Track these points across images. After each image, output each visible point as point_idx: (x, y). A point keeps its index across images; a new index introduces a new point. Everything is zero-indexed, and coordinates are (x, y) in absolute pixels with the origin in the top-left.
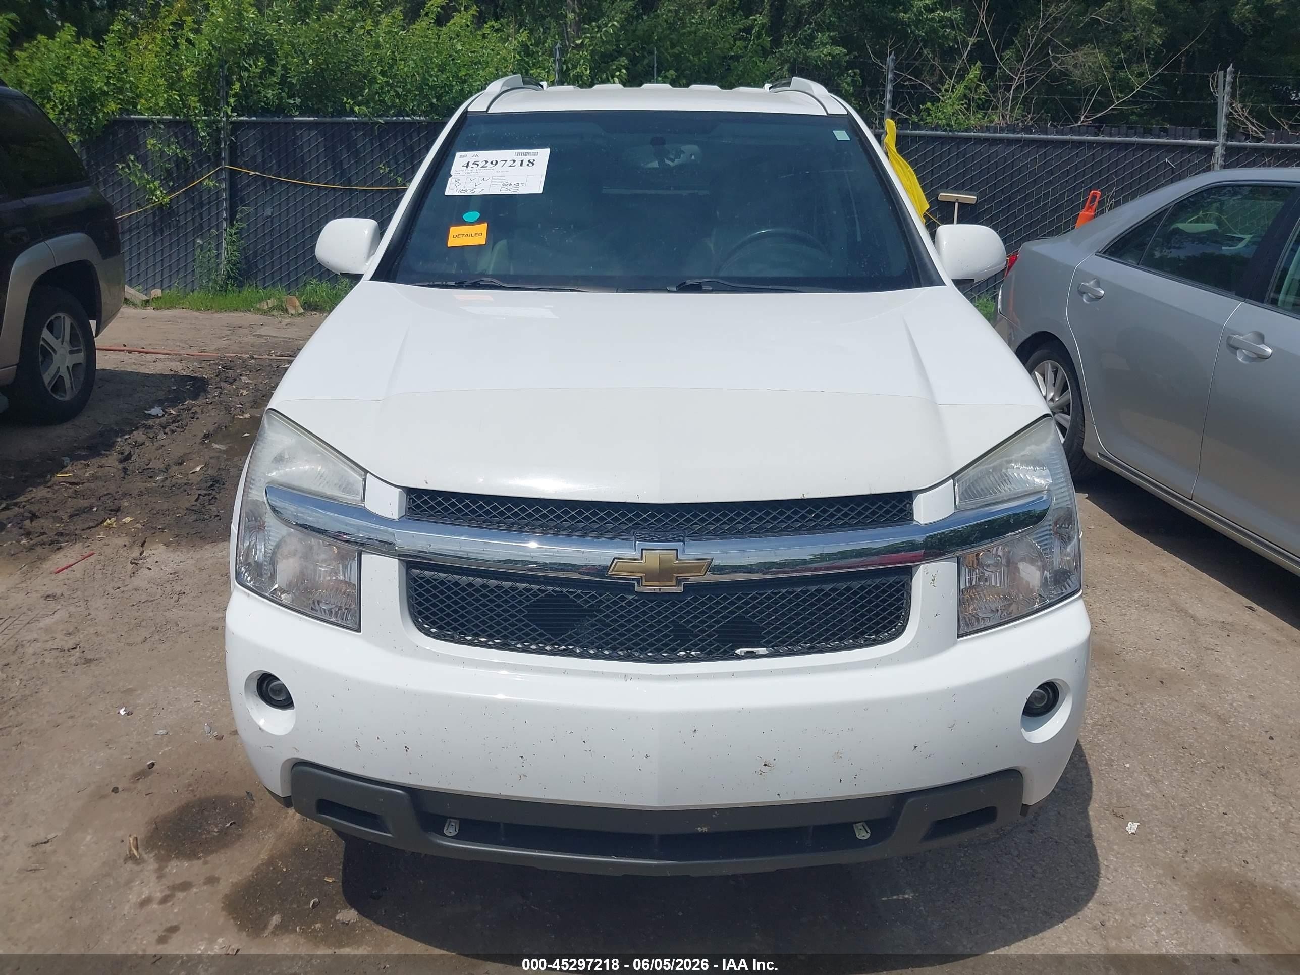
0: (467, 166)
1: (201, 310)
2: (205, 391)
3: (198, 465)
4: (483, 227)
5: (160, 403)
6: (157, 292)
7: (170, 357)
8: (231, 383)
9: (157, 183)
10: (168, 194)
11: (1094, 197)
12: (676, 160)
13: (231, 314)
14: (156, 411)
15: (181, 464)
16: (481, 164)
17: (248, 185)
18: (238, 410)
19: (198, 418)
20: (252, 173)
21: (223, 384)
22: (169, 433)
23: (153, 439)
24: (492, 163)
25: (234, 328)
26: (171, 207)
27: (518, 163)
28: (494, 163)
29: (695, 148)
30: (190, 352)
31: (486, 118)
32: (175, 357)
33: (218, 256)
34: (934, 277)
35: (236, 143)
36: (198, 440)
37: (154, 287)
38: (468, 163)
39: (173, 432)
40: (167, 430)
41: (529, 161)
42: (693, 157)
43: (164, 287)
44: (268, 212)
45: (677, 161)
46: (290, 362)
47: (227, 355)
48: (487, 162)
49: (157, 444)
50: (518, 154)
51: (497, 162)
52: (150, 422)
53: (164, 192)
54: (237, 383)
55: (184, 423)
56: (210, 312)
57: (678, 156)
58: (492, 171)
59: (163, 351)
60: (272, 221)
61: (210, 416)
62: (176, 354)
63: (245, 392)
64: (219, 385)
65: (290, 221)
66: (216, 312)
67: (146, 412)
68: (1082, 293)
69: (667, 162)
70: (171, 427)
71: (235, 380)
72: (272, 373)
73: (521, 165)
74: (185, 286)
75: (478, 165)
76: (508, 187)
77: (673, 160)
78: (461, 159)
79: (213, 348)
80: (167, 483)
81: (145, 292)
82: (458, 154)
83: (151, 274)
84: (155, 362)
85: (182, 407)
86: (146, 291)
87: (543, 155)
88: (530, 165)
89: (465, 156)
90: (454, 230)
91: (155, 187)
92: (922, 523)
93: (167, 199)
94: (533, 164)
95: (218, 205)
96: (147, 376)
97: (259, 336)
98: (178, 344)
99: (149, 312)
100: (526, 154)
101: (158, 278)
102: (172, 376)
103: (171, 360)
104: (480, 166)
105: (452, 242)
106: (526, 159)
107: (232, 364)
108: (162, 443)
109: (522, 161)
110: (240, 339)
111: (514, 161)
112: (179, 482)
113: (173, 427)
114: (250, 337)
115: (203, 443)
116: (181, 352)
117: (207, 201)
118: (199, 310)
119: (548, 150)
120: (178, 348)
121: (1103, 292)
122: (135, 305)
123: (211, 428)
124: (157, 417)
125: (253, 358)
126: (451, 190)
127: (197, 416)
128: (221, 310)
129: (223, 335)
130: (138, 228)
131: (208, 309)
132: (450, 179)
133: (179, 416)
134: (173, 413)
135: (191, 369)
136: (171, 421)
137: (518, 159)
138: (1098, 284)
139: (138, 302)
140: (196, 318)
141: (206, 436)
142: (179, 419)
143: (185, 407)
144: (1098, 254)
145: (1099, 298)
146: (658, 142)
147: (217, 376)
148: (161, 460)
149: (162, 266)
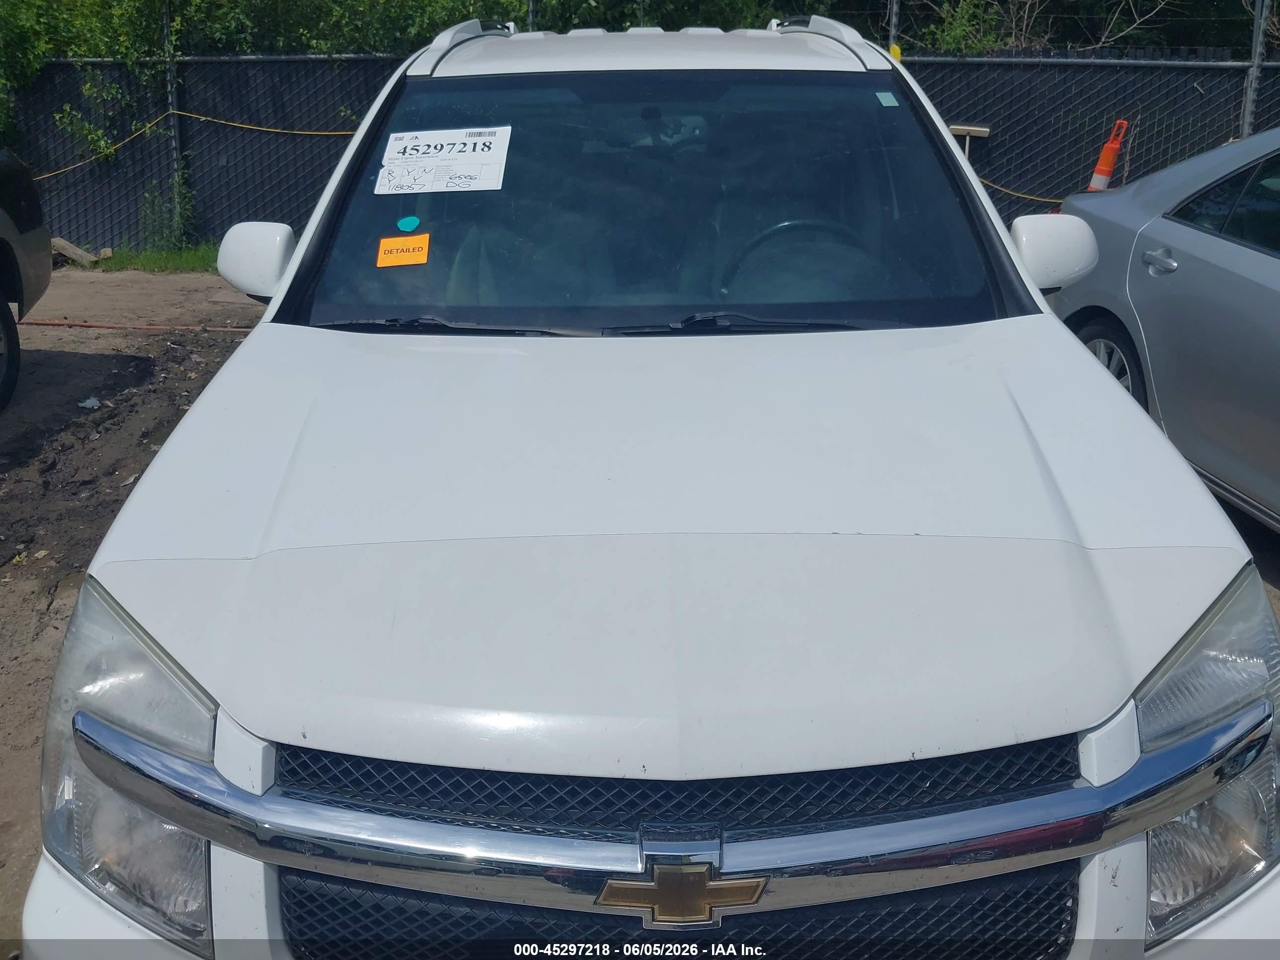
0: (404, 152)
1: (154, 271)
2: (152, 374)
3: (131, 475)
4: (423, 240)
5: (97, 392)
6: (107, 252)
7: (114, 331)
8: (180, 364)
9: (100, 132)
10: (114, 143)
11: (1120, 127)
12: (675, 136)
13: (187, 275)
14: (92, 402)
15: (112, 473)
16: (422, 149)
17: (200, 132)
18: (184, 399)
19: (137, 412)
20: (203, 119)
21: (170, 364)
22: (103, 432)
23: (84, 440)
24: (435, 147)
25: (188, 292)
26: (117, 158)
27: (470, 147)
28: (439, 147)
29: (699, 120)
30: (137, 324)
31: (429, 84)
32: (119, 331)
33: (170, 211)
34: (1025, 300)
35: (184, 85)
36: (135, 441)
37: (104, 245)
38: (405, 148)
39: (107, 430)
40: (101, 428)
41: (484, 144)
42: (697, 132)
43: (115, 245)
44: (223, 162)
45: (676, 138)
46: (246, 335)
47: (177, 327)
48: (429, 146)
49: (88, 447)
50: (471, 135)
51: (442, 146)
52: (82, 420)
53: (109, 141)
54: (187, 363)
55: (120, 418)
56: (164, 273)
57: (677, 131)
58: (435, 160)
59: (107, 325)
60: (227, 171)
61: (151, 408)
62: (121, 328)
63: (193, 375)
64: (165, 367)
65: (248, 170)
66: (171, 273)
67: (81, 405)
68: (1147, 263)
69: (663, 137)
70: (105, 425)
71: (184, 360)
72: (226, 349)
73: (474, 150)
74: (138, 244)
75: (417, 150)
76: (457, 181)
77: (671, 137)
78: (396, 142)
79: (163, 318)
80: (94, 500)
81: (95, 252)
82: (393, 136)
83: (99, 231)
84: (96, 338)
85: (120, 398)
86: (96, 250)
87: (503, 134)
88: (486, 149)
89: (401, 139)
90: (386, 243)
91: (99, 137)
92: (1096, 784)
93: (112, 150)
94: (489, 148)
95: (168, 154)
96: (86, 357)
97: (215, 303)
98: (125, 314)
99: (97, 275)
100: (480, 134)
101: (108, 236)
102: (114, 357)
103: (115, 336)
104: (421, 152)
105: (384, 260)
106: (480, 141)
107: (182, 339)
108: (92, 445)
109: (475, 144)
110: (194, 307)
111: (465, 144)
112: (107, 498)
113: (108, 424)
114: (205, 304)
115: (140, 444)
116: (128, 325)
117: (156, 150)
118: (152, 271)
119: (509, 129)
120: (124, 320)
121: (1175, 265)
122: (83, 267)
123: (152, 424)
124: (92, 410)
125: (206, 331)
126: (383, 186)
127: (136, 409)
128: (177, 270)
129: (175, 302)
130: (83, 181)
131: (162, 270)
132: (381, 171)
133: (115, 409)
134: (111, 405)
135: (136, 346)
136: (106, 416)
137: (470, 142)
138: (1169, 253)
139: (86, 263)
140: (148, 282)
141: (145, 435)
142: (116, 412)
143: (124, 397)
144: (1165, 216)
145: (1171, 271)
146: (651, 115)
147: (165, 354)
148: (90, 469)
149: (111, 222)
